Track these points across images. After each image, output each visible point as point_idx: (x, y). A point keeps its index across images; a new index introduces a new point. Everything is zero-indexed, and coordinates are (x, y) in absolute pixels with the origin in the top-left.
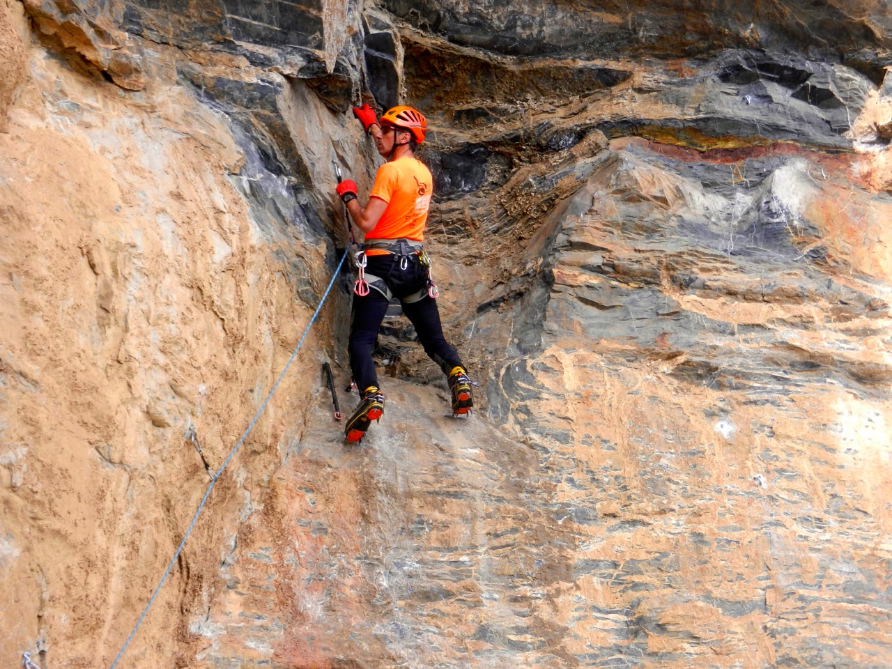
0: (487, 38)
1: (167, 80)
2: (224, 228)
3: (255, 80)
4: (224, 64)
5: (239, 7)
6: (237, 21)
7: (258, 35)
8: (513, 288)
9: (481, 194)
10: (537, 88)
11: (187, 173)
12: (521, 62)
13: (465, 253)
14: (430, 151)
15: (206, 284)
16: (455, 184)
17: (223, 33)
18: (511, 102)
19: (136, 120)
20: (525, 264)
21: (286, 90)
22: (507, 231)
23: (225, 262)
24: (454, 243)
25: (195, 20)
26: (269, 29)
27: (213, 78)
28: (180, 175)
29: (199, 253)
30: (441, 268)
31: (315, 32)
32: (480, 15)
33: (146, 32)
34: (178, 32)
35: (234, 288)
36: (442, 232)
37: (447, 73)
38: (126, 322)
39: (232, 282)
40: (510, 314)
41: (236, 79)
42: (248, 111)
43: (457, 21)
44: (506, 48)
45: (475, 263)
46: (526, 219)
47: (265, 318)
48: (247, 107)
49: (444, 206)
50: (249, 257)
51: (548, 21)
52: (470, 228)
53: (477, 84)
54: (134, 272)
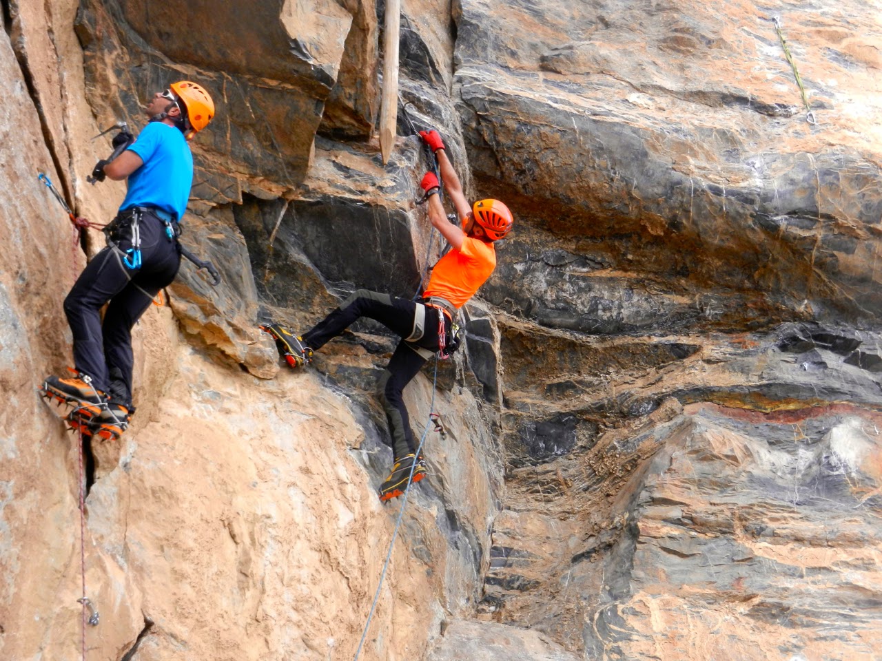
0: (573, 321)
2: (348, 497)
3: (371, 366)
4: (344, 353)
8: (603, 540)
9: (572, 457)
10: (618, 362)
11: (314, 450)
12: (603, 340)
13: (560, 509)
14: (526, 421)
15: (332, 547)
16: (549, 449)
18: (596, 375)
19: (269, 405)
20: (612, 519)
22: (596, 489)
23: (349, 527)
24: (549, 501)
27: (336, 366)
28: (308, 453)
29: (326, 520)
30: (538, 523)
32: (565, 301)
34: (304, 326)
35: (357, 550)
36: (538, 492)
37: (539, 352)
38: (263, 584)
39: (355, 545)
40: (601, 564)
41: (355, 366)
42: (366, 393)
43: (546, 306)
44: (589, 329)
45: (568, 518)
46: (612, 477)
47: (385, 575)
48: (365, 390)
49: (539, 468)
50: (369, 522)
51: (625, 304)
52: (564, 487)
53: (565, 361)
54: (269, 540)
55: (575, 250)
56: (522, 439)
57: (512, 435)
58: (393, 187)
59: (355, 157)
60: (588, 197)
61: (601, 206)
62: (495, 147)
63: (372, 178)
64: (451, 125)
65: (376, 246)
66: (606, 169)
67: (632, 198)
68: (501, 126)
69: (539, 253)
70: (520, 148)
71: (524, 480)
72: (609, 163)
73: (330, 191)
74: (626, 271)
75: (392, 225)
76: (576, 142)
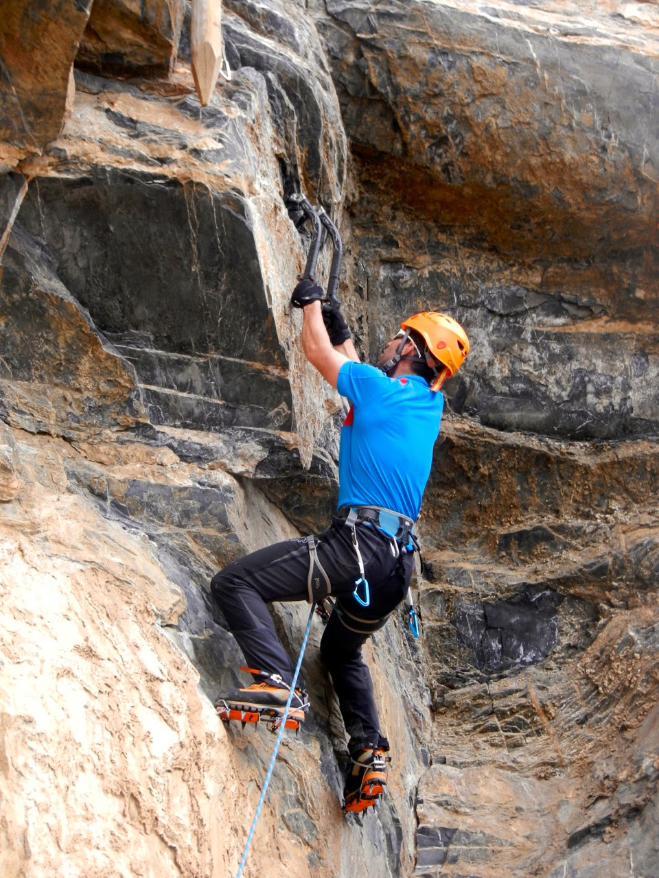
0: (541, 416)
1: (54, 485)
2: (163, 703)
3: (189, 483)
4: (139, 461)
5: (157, 372)
6: (155, 394)
7: (190, 414)
8: (624, 801)
9: (553, 664)
10: (627, 490)
11: (98, 622)
12: (598, 450)
13: (536, 759)
14: (466, 602)
15: (143, 789)
16: (508, 652)
17: (135, 413)
18: (587, 516)
19: (10, 545)
20: (637, 764)
21: (238, 497)
22: (600, 720)
23: (170, 756)
24: (516, 745)
25: (90, 395)
26: (206, 403)
27: (124, 482)
28: (87, 623)
29: (129, 740)
30: (499, 785)
31: (279, 403)
32: (527, 380)
33: (14, 417)
34: (63, 415)
35: (186, 797)
36: (495, 729)
37: (483, 476)
38: (25, 841)
39: (183, 789)
40: (625, 842)
41: (160, 482)
42: (182, 531)
43: (493, 391)
44: (572, 430)
45: (553, 774)
46: (629, 697)
47: (236, 855)
48: (180, 526)
49: (494, 687)
50: (206, 752)
51: (635, 382)
52: (541, 719)
53: (531, 493)
54: (31, 763)
55: (541, 285)
56: (459, 635)
57: (441, 629)
58: (218, 152)
59: (144, 103)
60: (562, 181)
61: (586, 198)
62: (391, 96)
63: (178, 137)
64: (311, 55)
65: (191, 262)
66: (593, 129)
67: (641, 181)
68: (400, 57)
69: (476, 293)
70: (436, 96)
71: (468, 709)
72: (597, 118)
73: (104, 159)
74: (633, 321)
75: (219, 219)
76: (537, 82)
